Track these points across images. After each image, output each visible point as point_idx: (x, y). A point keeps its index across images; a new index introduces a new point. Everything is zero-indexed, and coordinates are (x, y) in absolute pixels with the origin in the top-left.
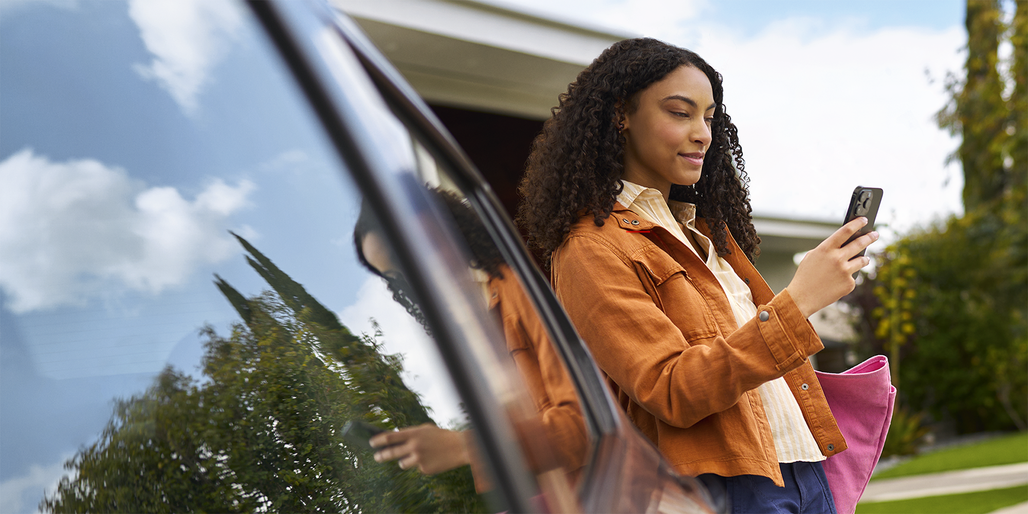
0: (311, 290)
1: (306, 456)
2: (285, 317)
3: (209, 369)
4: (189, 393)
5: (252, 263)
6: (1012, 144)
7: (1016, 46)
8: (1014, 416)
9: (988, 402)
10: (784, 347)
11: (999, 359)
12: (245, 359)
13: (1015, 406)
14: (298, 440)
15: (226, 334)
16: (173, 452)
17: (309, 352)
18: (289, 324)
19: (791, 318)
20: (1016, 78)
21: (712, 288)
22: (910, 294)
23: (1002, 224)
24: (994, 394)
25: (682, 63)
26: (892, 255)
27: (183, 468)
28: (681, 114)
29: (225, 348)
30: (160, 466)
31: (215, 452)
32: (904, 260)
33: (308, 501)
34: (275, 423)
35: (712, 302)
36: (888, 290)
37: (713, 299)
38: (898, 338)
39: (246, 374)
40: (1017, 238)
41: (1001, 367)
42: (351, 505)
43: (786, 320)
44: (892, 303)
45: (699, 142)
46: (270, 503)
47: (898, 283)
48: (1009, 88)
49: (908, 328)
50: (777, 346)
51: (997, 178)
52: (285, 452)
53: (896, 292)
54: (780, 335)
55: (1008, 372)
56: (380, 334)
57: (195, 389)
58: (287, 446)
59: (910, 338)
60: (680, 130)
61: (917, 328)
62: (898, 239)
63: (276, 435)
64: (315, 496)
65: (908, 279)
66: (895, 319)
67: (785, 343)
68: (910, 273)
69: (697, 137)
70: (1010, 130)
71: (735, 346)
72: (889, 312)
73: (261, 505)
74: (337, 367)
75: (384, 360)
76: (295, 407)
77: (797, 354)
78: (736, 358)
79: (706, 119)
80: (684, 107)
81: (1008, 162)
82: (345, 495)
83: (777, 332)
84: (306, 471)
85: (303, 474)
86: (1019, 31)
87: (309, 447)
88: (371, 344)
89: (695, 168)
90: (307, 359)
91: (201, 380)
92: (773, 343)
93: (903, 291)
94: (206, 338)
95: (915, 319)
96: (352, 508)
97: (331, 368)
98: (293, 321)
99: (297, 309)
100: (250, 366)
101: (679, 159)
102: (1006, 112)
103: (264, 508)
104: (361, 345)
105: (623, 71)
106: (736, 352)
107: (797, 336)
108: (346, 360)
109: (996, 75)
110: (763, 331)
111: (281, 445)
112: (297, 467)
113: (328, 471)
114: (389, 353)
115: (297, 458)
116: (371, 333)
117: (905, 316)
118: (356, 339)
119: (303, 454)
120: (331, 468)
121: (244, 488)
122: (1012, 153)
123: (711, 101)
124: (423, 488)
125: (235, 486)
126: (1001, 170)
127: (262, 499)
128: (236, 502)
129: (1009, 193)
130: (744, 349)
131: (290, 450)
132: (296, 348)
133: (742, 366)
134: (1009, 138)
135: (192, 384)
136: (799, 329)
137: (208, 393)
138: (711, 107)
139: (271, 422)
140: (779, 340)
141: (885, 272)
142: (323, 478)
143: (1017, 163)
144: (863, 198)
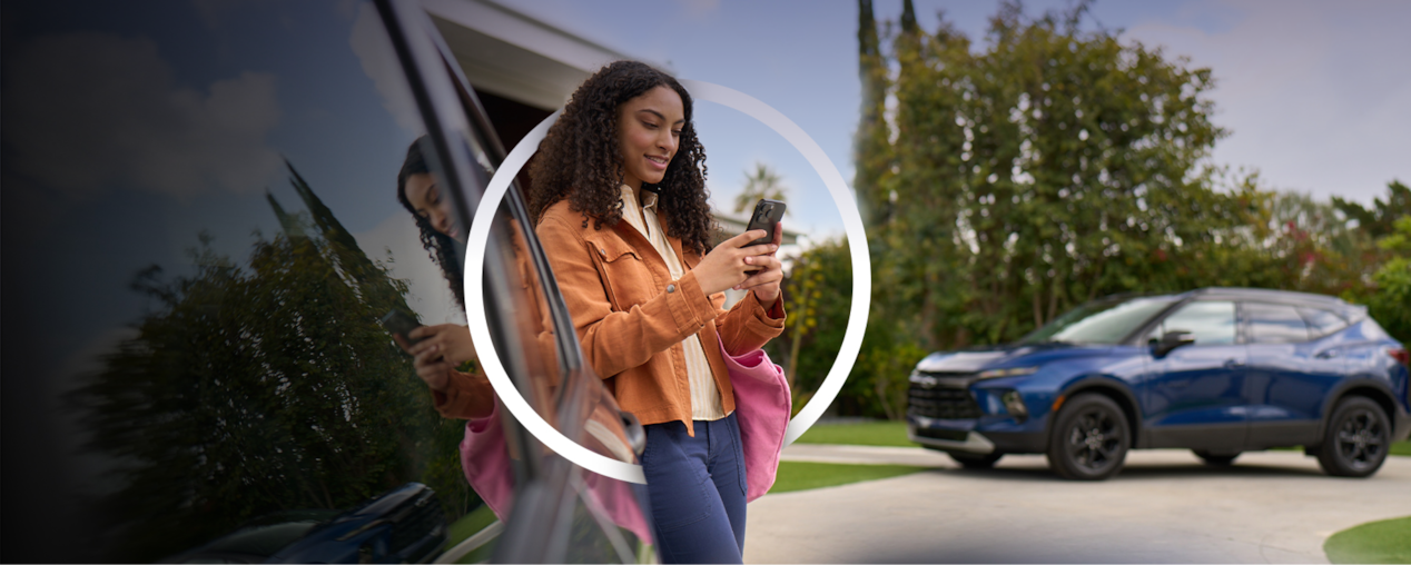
0: (338, 215)
1: (321, 351)
2: (314, 233)
3: (255, 265)
4: (239, 282)
5: (294, 184)
6: (897, 182)
7: (900, 100)
8: (887, 407)
9: (867, 392)
10: (684, 314)
11: (882, 359)
12: (282, 261)
13: (889, 399)
14: (315, 336)
15: (270, 238)
16: (221, 329)
17: (331, 266)
18: (318, 241)
19: (692, 291)
20: (901, 127)
21: (660, 267)
22: (817, 295)
23: (889, 248)
24: (873, 387)
25: (659, 84)
26: (805, 261)
27: (228, 343)
28: (653, 125)
29: (268, 250)
30: (209, 338)
31: (253, 334)
32: (815, 266)
33: (318, 388)
34: (300, 319)
35: (658, 279)
36: (799, 288)
37: (660, 276)
38: (801, 329)
39: (280, 274)
40: (901, 260)
41: (882, 366)
42: (351, 397)
43: (688, 293)
44: (801, 300)
45: (664, 149)
46: (289, 384)
47: (808, 284)
48: (894, 136)
49: (811, 322)
50: (679, 313)
51: (885, 208)
52: (305, 344)
53: (805, 291)
54: (682, 304)
55: (888, 371)
56: (392, 260)
57: (243, 279)
58: (307, 340)
59: (811, 330)
60: (648, 137)
61: (818, 323)
62: (814, 248)
63: (299, 329)
64: (324, 384)
65: (818, 282)
66: (801, 313)
67: (685, 310)
68: (820, 277)
69: (661, 144)
70: (895, 170)
71: (647, 313)
72: (797, 307)
73: (282, 384)
74: (351, 282)
75: (391, 283)
76: (316, 309)
77: (694, 320)
78: (646, 323)
79: (674, 132)
80: (654, 120)
81: (894, 196)
82: (348, 388)
83: (679, 302)
84: (319, 362)
85: (317, 365)
86: (903, 88)
87: (323, 344)
88: (382, 268)
89: (659, 170)
90: (329, 271)
91: (249, 273)
92: (676, 311)
93: (811, 291)
94: (256, 239)
95: (817, 316)
96: (352, 400)
97: (348, 283)
98: (321, 238)
99: (325, 231)
100: (285, 268)
101: (644, 160)
102: (891, 154)
103: (284, 388)
104: (373, 268)
105: (612, 86)
106: (647, 318)
107: (696, 306)
108: (359, 278)
109: (884, 123)
110: (669, 301)
111: (302, 338)
112: (313, 358)
113: (336, 367)
114: (397, 278)
115: (313, 351)
116: (384, 259)
117: (810, 312)
118: (369, 262)
119: (318, 348)
120: (338, 364)
121: (271, 368)
122: (897, 189)
123: (681, 116)
124: (408, 393)
125: (264, 365)
126: (887, 202)
127: (283, 380)
128: (264, 379)
129: (893, 222)
130: (654, 315)
131: (309, 343)
132: (321, 260)
133: (651, 329)
134: (894, 176)
135: (241, 275)
136: (698, 300)
137: (253, 284)
138: (680, 122)
139: (297, 317)
140: (680, 308)
141: (798, 273)
142: (332, 371)
143: (901, 197)
144: (765, 209)
